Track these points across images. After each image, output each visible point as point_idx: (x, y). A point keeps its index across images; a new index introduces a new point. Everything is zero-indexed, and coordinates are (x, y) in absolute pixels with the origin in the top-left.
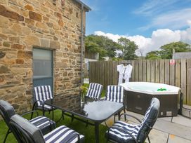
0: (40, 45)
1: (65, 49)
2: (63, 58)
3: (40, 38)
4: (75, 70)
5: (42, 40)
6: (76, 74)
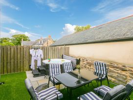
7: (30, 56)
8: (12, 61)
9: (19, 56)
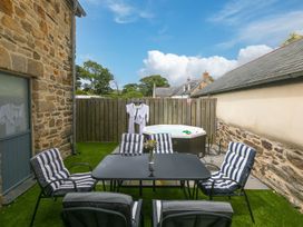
0: (12, 67)
1: (52, 77)
2: (48, 94)
3: (10, 52)
4: (65, 115)
5: (14, 57)
6: (65, 121)
7: (128, 115)
8: (102, 122)
9: (111, 115)
